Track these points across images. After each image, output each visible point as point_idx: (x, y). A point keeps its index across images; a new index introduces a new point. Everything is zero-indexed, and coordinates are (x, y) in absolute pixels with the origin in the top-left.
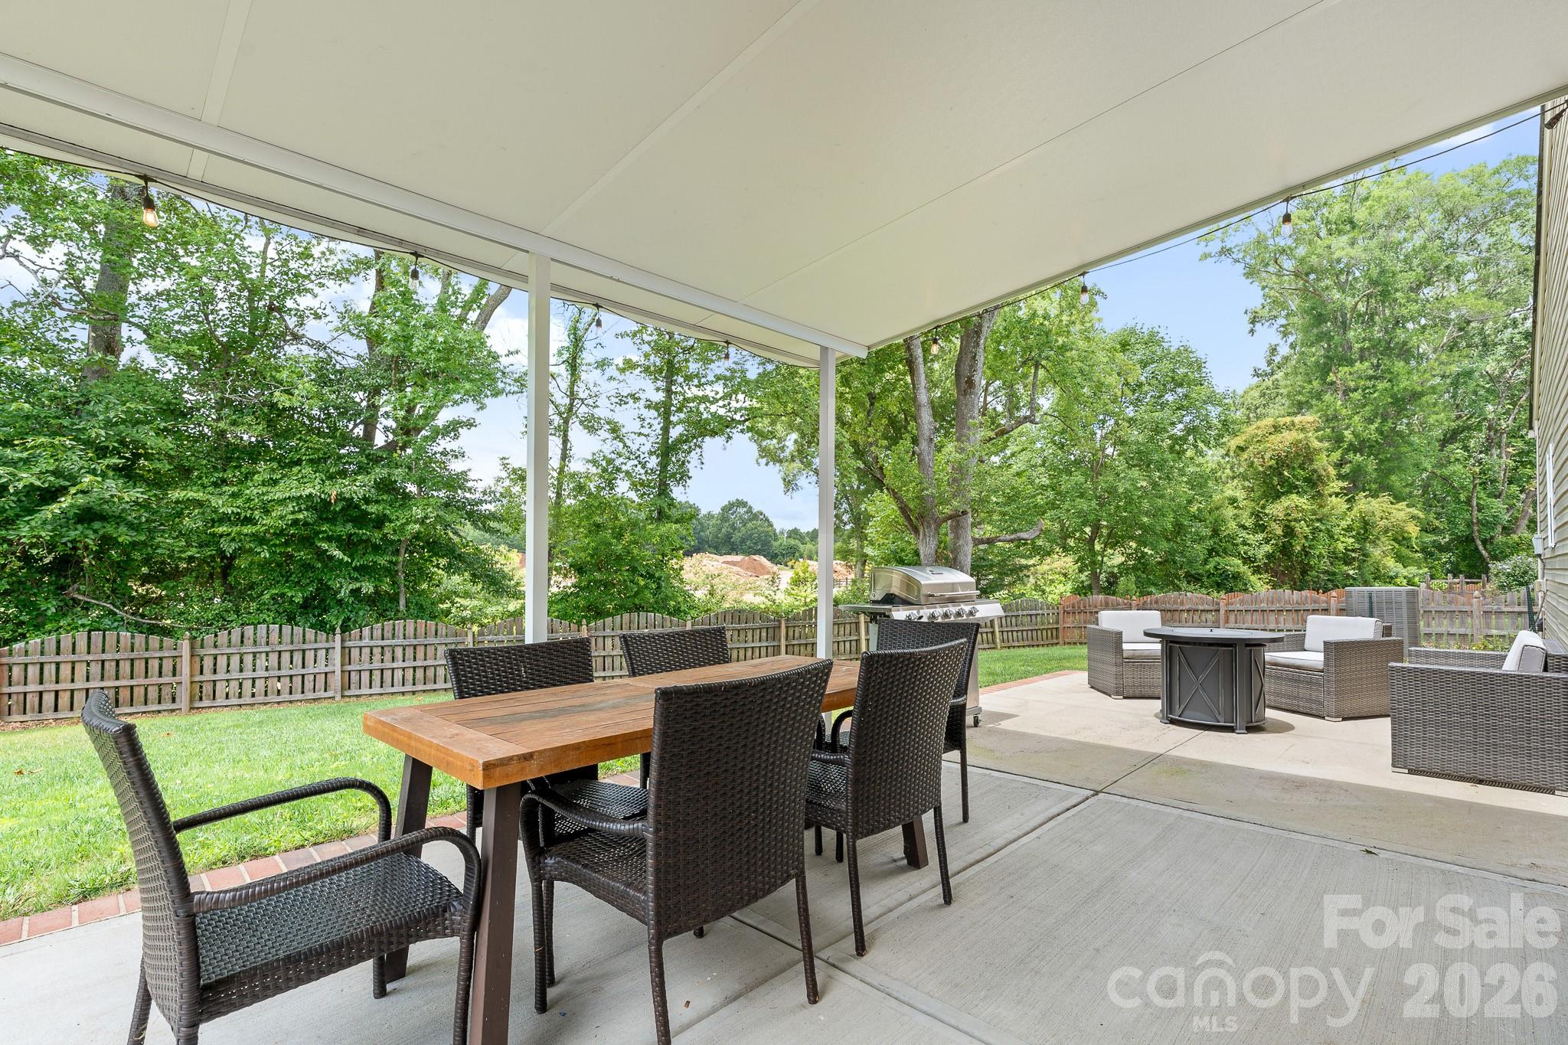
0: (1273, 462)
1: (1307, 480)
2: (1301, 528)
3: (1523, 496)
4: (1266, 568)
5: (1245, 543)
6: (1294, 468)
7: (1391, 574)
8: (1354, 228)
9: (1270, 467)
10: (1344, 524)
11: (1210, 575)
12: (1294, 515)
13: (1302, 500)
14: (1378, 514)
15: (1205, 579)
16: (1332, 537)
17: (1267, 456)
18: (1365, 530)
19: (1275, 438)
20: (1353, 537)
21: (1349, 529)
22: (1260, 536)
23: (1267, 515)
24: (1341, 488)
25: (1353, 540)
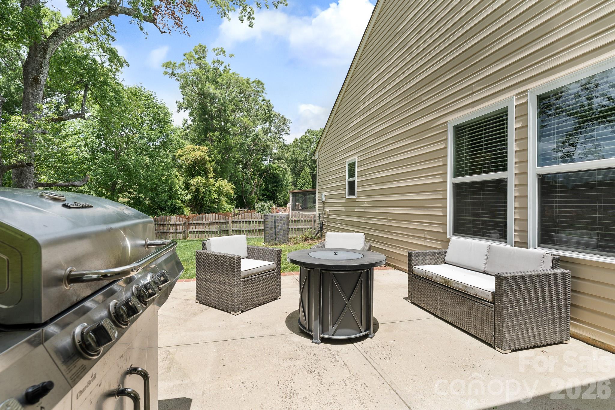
0: (192, 163)
1: (204, 171)
2: (202, 189)
3: (253, 184)
4: (189, 205)
5: (181, 194)
6: (199, 166)
7: (225, 207)
8: (216, 84)
9: (191, 164)
10: (214, 189)
11: (169, 207)
12: (200, 184)
13: (202, 179)
14: (224, 186)
15: (167, 209)
16: (210, 193)
17: (191, 159)
18: (220, 191)
19: (193, 153)
20: (216, 194)
21: (215, 191)
22: (187, 192)
23: (189, 183)
24: (214, 176)
25: (216, 195)
